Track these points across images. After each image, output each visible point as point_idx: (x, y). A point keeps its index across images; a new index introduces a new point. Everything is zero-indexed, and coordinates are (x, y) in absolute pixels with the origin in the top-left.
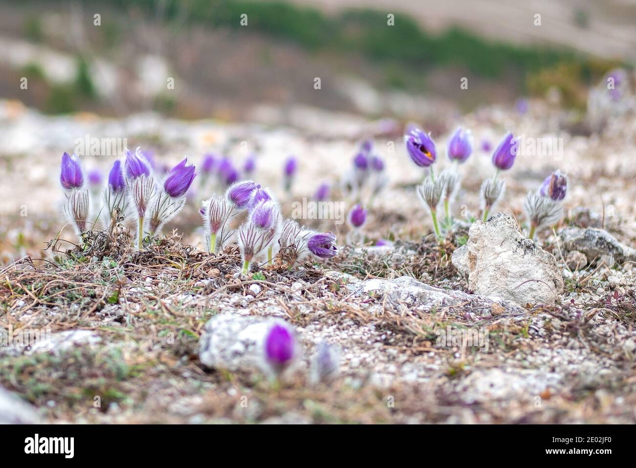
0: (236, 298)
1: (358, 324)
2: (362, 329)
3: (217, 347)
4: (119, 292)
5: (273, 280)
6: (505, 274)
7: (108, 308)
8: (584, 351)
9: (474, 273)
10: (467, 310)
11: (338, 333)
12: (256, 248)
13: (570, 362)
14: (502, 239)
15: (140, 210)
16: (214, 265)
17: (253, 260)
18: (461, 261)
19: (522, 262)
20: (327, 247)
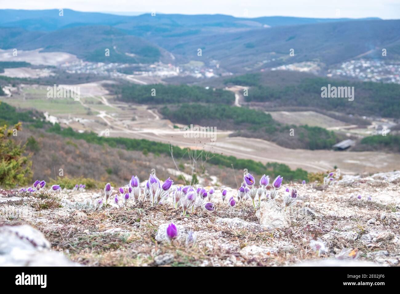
0: (179, 222)
1: (216, 231)
2: (217, 233)
3: (160, 234)
4: (140, 218)
5: (192, 217)
6: (271, 219)
7: (136, 223)
8: (289, 242)
9: (262, 218)
10: (255, 229)
11: (208, 233)
12: (187, 206)
13: (284, 245)
14: (271, 207)
15: (153, 194)
16: (174, 212)
17: (187, 210)
18: (258, 215)
19: (277, 215)
20: (211, 207)
